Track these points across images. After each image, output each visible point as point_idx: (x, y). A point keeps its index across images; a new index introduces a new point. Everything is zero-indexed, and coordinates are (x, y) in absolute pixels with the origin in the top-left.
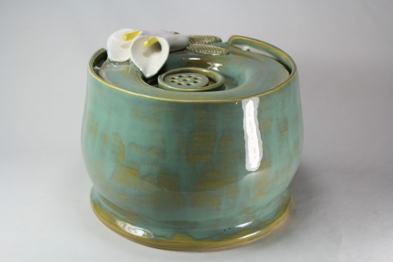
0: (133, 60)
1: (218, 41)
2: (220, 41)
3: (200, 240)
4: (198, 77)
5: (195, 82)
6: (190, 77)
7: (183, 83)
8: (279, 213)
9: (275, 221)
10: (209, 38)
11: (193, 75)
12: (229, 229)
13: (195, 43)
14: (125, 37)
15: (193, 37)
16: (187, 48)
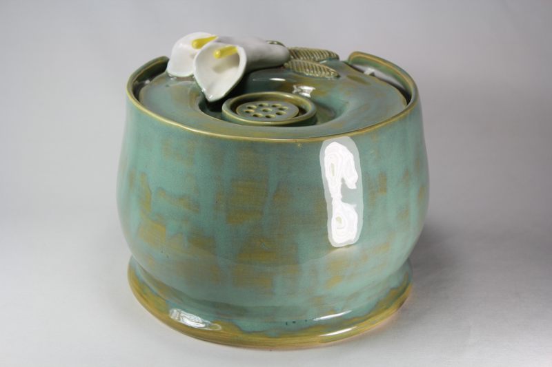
0: (196, 77)
1: (333, 58)
2: (337, 58)
3: (249, 333)
4: (284, 107)
5: (278, 114)
6: (274, 106)
7: (260, 114)
8: (377, 308)
9: (368, 319)
10: (321, 53)
11: (279, 105)
12: (294, 322)
13: (299, 58)
14: (195, 43)
15: (298, 49)
16: (286, 64)
